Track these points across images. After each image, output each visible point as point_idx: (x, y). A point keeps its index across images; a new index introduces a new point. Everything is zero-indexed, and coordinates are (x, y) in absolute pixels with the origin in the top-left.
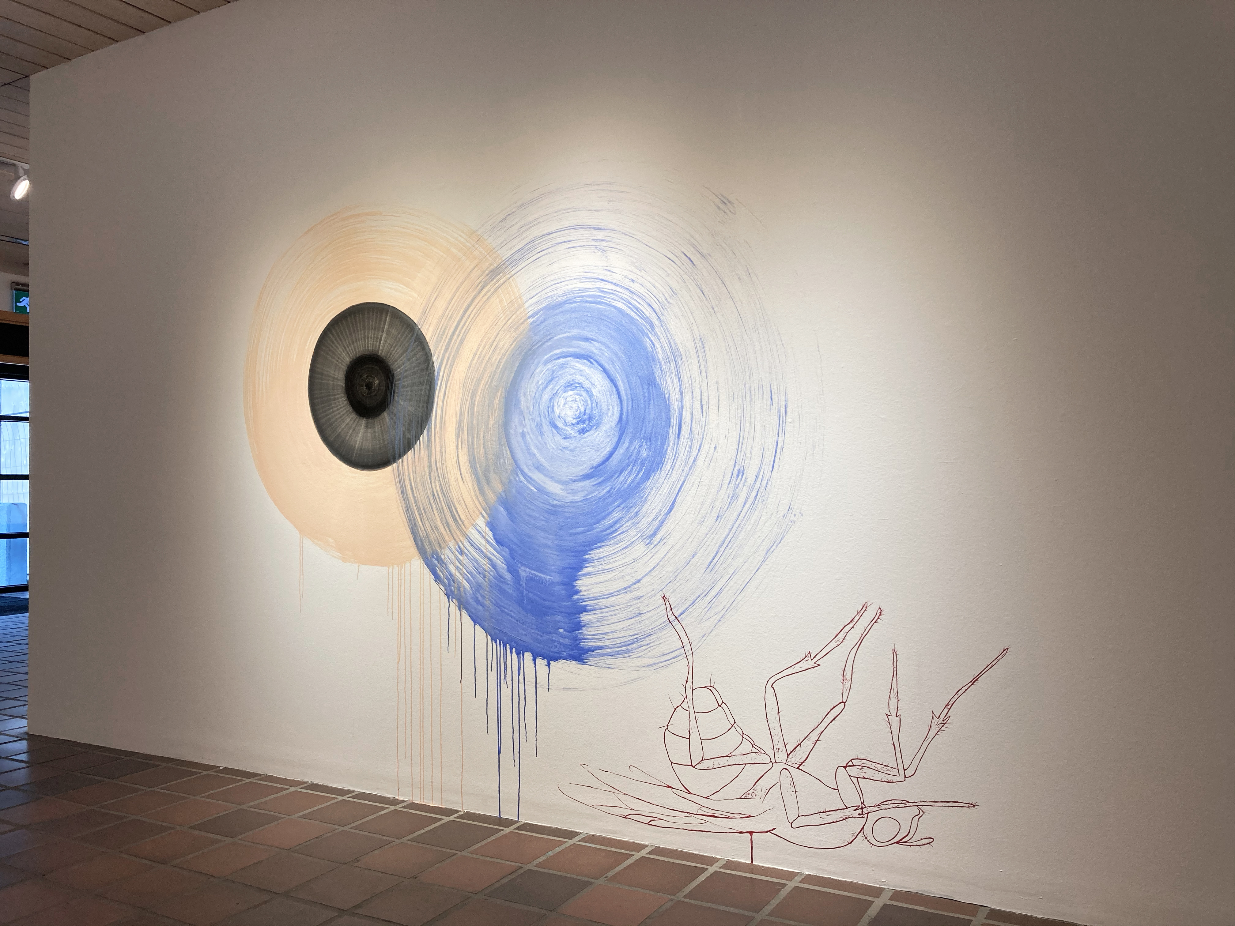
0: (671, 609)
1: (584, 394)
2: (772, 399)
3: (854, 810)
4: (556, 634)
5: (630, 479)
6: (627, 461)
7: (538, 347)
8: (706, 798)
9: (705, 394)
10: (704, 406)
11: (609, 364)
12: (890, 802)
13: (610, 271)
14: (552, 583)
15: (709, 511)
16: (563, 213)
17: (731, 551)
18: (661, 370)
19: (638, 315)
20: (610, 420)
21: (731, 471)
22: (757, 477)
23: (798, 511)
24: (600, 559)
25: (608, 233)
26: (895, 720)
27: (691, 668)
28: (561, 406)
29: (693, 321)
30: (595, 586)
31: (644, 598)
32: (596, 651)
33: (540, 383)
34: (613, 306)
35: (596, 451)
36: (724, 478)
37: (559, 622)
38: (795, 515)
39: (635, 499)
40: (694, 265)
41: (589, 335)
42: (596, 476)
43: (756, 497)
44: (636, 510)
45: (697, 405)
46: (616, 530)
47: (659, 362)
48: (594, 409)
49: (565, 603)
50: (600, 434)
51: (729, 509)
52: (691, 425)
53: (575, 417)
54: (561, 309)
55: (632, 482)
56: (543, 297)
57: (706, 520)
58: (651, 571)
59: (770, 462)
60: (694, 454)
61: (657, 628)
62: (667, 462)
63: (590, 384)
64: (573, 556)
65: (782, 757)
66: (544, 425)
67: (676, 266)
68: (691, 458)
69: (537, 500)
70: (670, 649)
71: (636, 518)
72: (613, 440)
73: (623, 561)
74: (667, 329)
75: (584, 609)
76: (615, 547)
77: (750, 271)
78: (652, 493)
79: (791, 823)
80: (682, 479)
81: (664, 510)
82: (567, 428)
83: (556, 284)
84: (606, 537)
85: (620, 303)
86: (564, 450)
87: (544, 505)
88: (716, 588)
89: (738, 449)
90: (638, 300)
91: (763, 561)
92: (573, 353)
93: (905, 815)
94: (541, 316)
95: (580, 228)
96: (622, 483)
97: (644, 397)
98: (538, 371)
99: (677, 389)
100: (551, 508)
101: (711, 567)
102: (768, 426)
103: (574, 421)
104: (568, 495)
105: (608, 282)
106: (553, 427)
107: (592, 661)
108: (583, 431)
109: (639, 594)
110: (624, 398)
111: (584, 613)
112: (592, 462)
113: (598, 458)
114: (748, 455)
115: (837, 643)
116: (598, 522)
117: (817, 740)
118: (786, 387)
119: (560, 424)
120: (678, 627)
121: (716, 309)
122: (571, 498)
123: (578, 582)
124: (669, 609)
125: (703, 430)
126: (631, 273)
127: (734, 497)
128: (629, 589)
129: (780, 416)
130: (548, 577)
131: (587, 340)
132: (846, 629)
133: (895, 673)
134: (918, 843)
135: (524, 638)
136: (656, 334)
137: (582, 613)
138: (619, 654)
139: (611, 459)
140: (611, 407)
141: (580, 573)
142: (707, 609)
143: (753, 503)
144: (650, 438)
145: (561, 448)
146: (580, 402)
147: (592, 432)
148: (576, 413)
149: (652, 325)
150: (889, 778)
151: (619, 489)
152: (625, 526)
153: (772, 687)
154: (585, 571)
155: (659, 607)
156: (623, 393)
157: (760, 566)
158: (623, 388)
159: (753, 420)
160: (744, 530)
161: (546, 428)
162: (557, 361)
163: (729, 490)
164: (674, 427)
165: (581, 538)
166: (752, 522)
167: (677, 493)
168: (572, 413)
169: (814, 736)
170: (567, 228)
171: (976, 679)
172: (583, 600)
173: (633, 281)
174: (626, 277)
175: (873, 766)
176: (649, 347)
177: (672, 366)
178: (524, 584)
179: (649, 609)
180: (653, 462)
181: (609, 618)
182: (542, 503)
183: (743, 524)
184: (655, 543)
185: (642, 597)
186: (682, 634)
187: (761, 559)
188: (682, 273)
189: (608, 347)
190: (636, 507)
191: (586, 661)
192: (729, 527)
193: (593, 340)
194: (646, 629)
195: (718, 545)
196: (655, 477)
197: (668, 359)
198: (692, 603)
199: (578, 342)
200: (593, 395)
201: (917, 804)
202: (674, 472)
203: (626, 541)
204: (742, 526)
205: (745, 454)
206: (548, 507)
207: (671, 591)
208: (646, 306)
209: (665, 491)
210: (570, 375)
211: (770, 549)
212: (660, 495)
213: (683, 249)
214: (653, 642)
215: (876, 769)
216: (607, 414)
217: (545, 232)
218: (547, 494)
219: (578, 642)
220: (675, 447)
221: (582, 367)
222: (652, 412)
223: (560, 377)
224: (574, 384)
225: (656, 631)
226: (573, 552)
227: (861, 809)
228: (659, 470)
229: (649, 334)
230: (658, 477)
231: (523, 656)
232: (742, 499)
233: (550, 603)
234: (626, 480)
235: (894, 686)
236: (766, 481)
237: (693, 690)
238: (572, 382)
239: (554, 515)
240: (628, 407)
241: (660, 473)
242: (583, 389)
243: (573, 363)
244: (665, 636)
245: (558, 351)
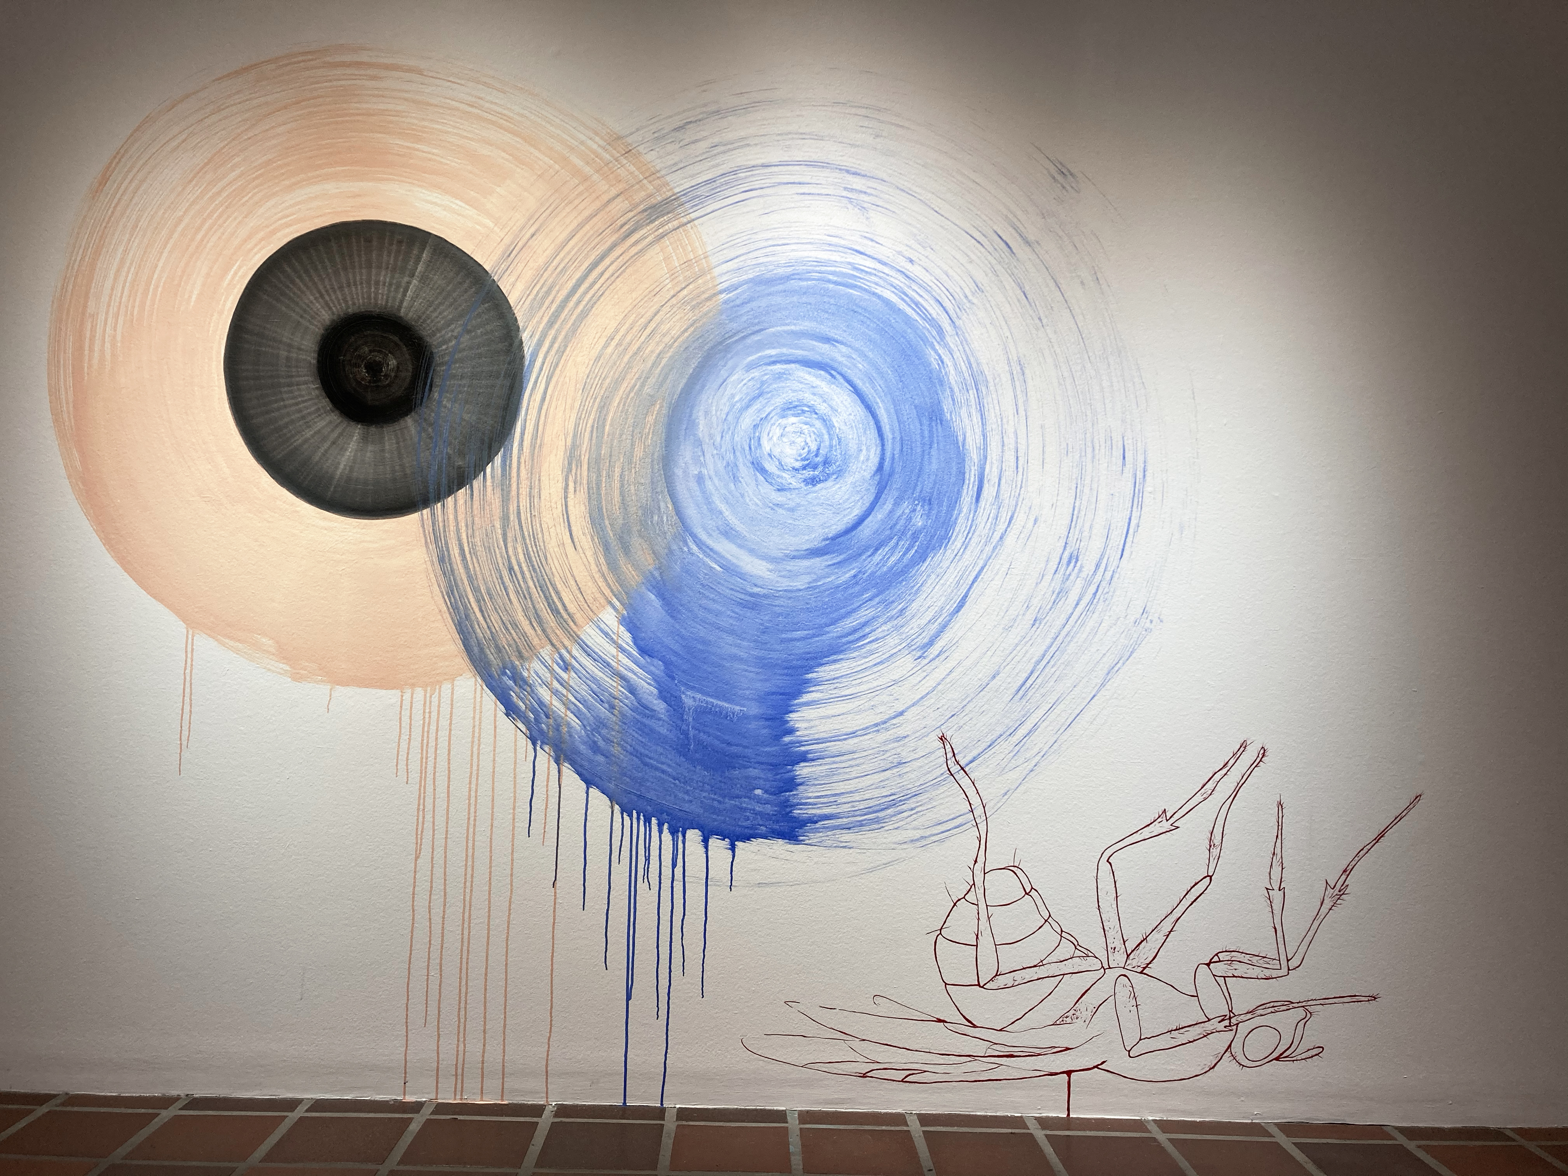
0: (954, 755)
1: (818, 424)
2: (1124, 458)
3: (1219, 1022)
4: (750, 798)
5: (893, 559)
6: (888, 532)
7: (736, 341)
8: (1001, 1030)
9: (1022, 441)
10: (1020, 458)
11: (864, 383)
12: (1268, 1005)
13: (872, 240)
14: (745, 717)
15: (1021, 613)
16: (793, 139)
17: (1054, 669)
18: (953, 400)
19: (918, 313)
20: (861, 468)
21: (1059, 556)
22: (1098, 566)
23: (1157, 615)
24: (834, 679)
25: (871, 183)
26: (1277, 895)
27: (983, 843)
28: (775, 439)
29: (1008, 334)
30: (824, 721)
31: (907, 740)
32: (820, 823)
33: (737, 398)
34: (874, 294)
35: (834, 513)
36: (1047, 565)
37: (756, 778)
38: (1151, 622)
39: (899, 590)
40: (1013, 253)
41: (833, 334)
42: (834, 552)
43: (1095, 594)
44: (900, 606)
45: (1010, 456)
46: (864, 636)
47: (950, 388)
48: (834, 448)
49: (768, 749)
50: (843, 488)
51: (1053, 610)
52: (999, 485)
53: (799, 458)
54: (781, 287)
55: (896, 563)
56: (749, 262)
57: (1016, 625)
58: (922, 698)
59: (1118, 545)
60: (1002, 527)
61: (929, 784)
62: (957, 536)
63: (829, 409)
64: (787, 675)
65: (1119, 958)
66: (741, 466)
67: (983, 250)
68: (995, 533)
69: (723, 585)
70: (950, 815)
71: (900, 619)
72: (865, 497)
73: (875, 684)
74: (966, 341)
75: (803, 758)
76: (862, 662)
77: (1099, 275)
78: (929, 582)
79: (1129, 1051)
80: (981, 563)
81: (948, 607)
82: (784, 475)
83: (774, 246)
84: (846, 647)
85: (888, 292)
86: (776, 508)
87: (736, 594)
88: (1028, 723)
89: (1071, 525)
90: (919, 291)
91: (1103, 685)
92: (800, 358)
93: (1287, 1020)
94: (744, 292)
95: (823, 167)
96: (877, 564)
97: (923, 437)
98: (734, 378)
99: (978, 430)
100: (748, 598)
101: (1021, 693)
102: (1117, 495)
103: (798, 465)
104: (779, 579)
105: (869, 256)
106: (757, 470)
107: (814, 838)
108: (813, 481)
109: (901, 732)
110: (888, 434)
111: (802, 764)
112: (827, 530)
113: (838, 525)
114: (1086, 534)
115: (1204, 796)
116: (834, 622)
117: (1171, 931)
118: (1146, 443)
119: (771, 467)
120: (965, 782)
121: (1045, 321)
122: (785, 584)
123: (792, 716)
124: (950, 755)
125: (1017, 494)
126: (908, 248)
127: (1062, 593)
128: (882, 726)
129: (1135, 483)
130: (737, 708)
131: (827, 340)
132: (1217, 777)
133: (1280, 832)
134: (1303, 1056)
135: (686, 807)
136: (946, 346)
137: (798, 763)
138: (862, 825)
139: (860, 528)
140: (864, 448)
141: (796, 702)
142: (1012, 755)
143: (1091, 602)
144: (930, 500)
145: (771, 505)
146: (810, 436)
147: (829, 483)
148: (802, 452)
149: (940, 331)
150: (1268, 973)
151: (873, 573)
152: (880, 630)
153: (1108, 861)
154: (806, 698)
155: (933, 752)
156: (886, 429)
157: (1098, 692)
158: (886, 420)
159: (1095, 486)
160: (1075, 640)
161: (745, 472)
162: (770, 368)
163: (1054, 582)
164: (971, 486)
165: (800, 648)
166: (1088, 629)
167: (970, 583)
168: (794, 452)
169: (1167, 926)
170: (799, 163)
171: (1381, 835)
172: (800, 743)
173: (911, 261)
174: (900, 253)
175: (1246, 958)
176: (935, 365)
177: (972, 396)
178: (691, 719)
179: (917, 756)
180: (932, 537)
181: (848, 770)
182: (732, 589)
183: (1074, 631)
184: (932, 656)
185: (905, 737)
186: (971, 792)
187: (1100, 681)
188: (994, 262)
189: (865, 356)
190: (900, 601)
191: (802, 838)
192: (1052, 635)
193: (837, 341)
194: (909, 786)
195: (1034, 660)
196: (935, 559)
197: (966, 384)
198: (990, 746)
199: (811, 342)
200: (834, 426)
201: (1304, 1004)
202: (968, 552)
203: (881, 653)
204: (1072, 634)
205: (1081, 532)
206: (743, 596)
207: (954, 728)
208: (932, 302)
209: (951, 580)
210: (794, 391)
211: (1113, 668)
212: (943, 585)
213: (995, 228)
214: (921, 805)
215: (1250, 963)
216: (857, 458)
217: (760, 162)
218: (742, 576)
219: (788, 810)
220: (971, 516)
221: (817, 382)
222: (934, 461)
223: (775, 393)
224: (800, 406)
225: (926, 789)
226: (786, 668)
227: (1229, 1020)
228: (942, 548)
229: (935, 343)
230: (941, 557)
231: (684, 836)
232: (1073, 596)
233: (741, 749)
234: (884, 560)
235: (1278, 850)
236: (1111, 572)
237: (985, 874)
238: (796, 403)
239: (753, 609)
240: (893, 449)
241: (945, 553)
242: (816, 416)
243: (801, 374)
244: (942, 796)
245: (773, 352)
